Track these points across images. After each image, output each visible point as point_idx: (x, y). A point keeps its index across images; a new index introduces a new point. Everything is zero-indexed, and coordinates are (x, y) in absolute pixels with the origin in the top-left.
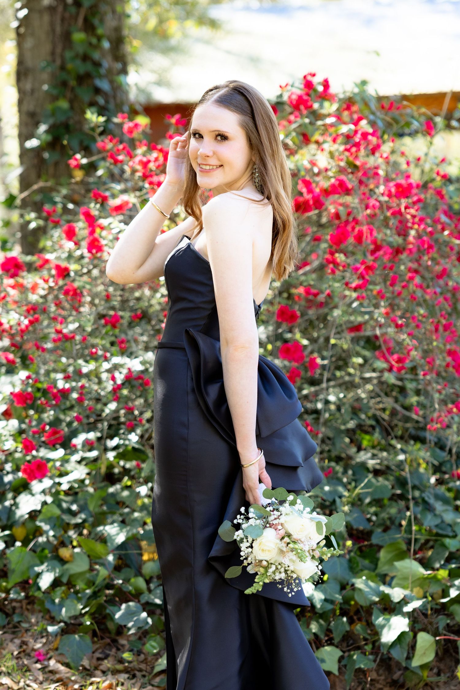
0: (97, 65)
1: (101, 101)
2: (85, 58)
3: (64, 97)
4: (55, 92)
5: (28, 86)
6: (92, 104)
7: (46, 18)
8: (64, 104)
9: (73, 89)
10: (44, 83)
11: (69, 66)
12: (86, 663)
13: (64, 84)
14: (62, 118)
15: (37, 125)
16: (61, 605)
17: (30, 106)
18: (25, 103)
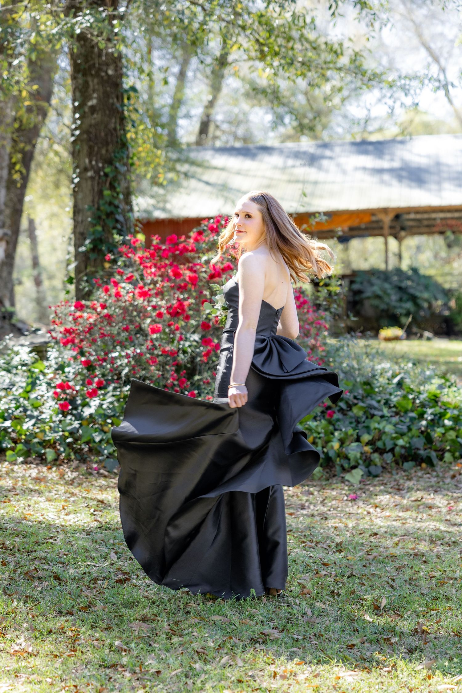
0: (117, 207)
1: (119, 226)
2: (110, 204)
3: (100, 224)
4: (94, 222)
5: (80, 219)
6: (114, 228)
7: (89, 183)
8: (99, 228)
9: (104, 220)
10: (88, 217)
11: (102, 208)
12: (116, 471)
13: (99, 218)
14: (98, 236)
15: (85, 239)
16: (105, 449)
17: (80, 229)
18: (78, 228)
